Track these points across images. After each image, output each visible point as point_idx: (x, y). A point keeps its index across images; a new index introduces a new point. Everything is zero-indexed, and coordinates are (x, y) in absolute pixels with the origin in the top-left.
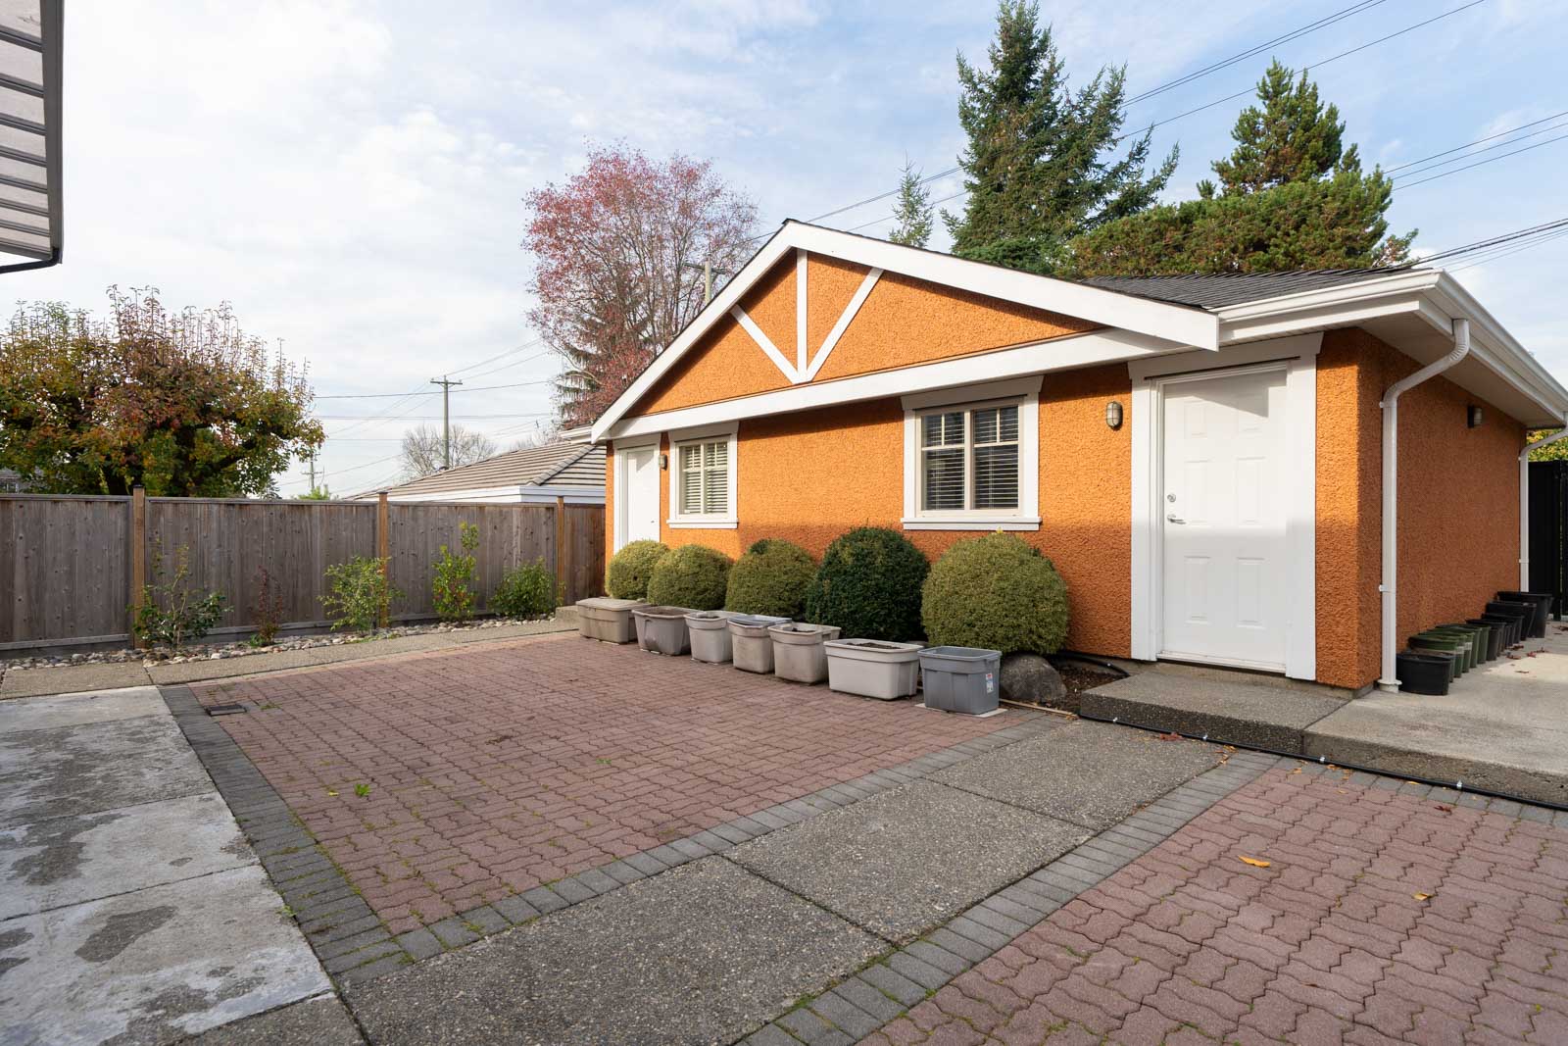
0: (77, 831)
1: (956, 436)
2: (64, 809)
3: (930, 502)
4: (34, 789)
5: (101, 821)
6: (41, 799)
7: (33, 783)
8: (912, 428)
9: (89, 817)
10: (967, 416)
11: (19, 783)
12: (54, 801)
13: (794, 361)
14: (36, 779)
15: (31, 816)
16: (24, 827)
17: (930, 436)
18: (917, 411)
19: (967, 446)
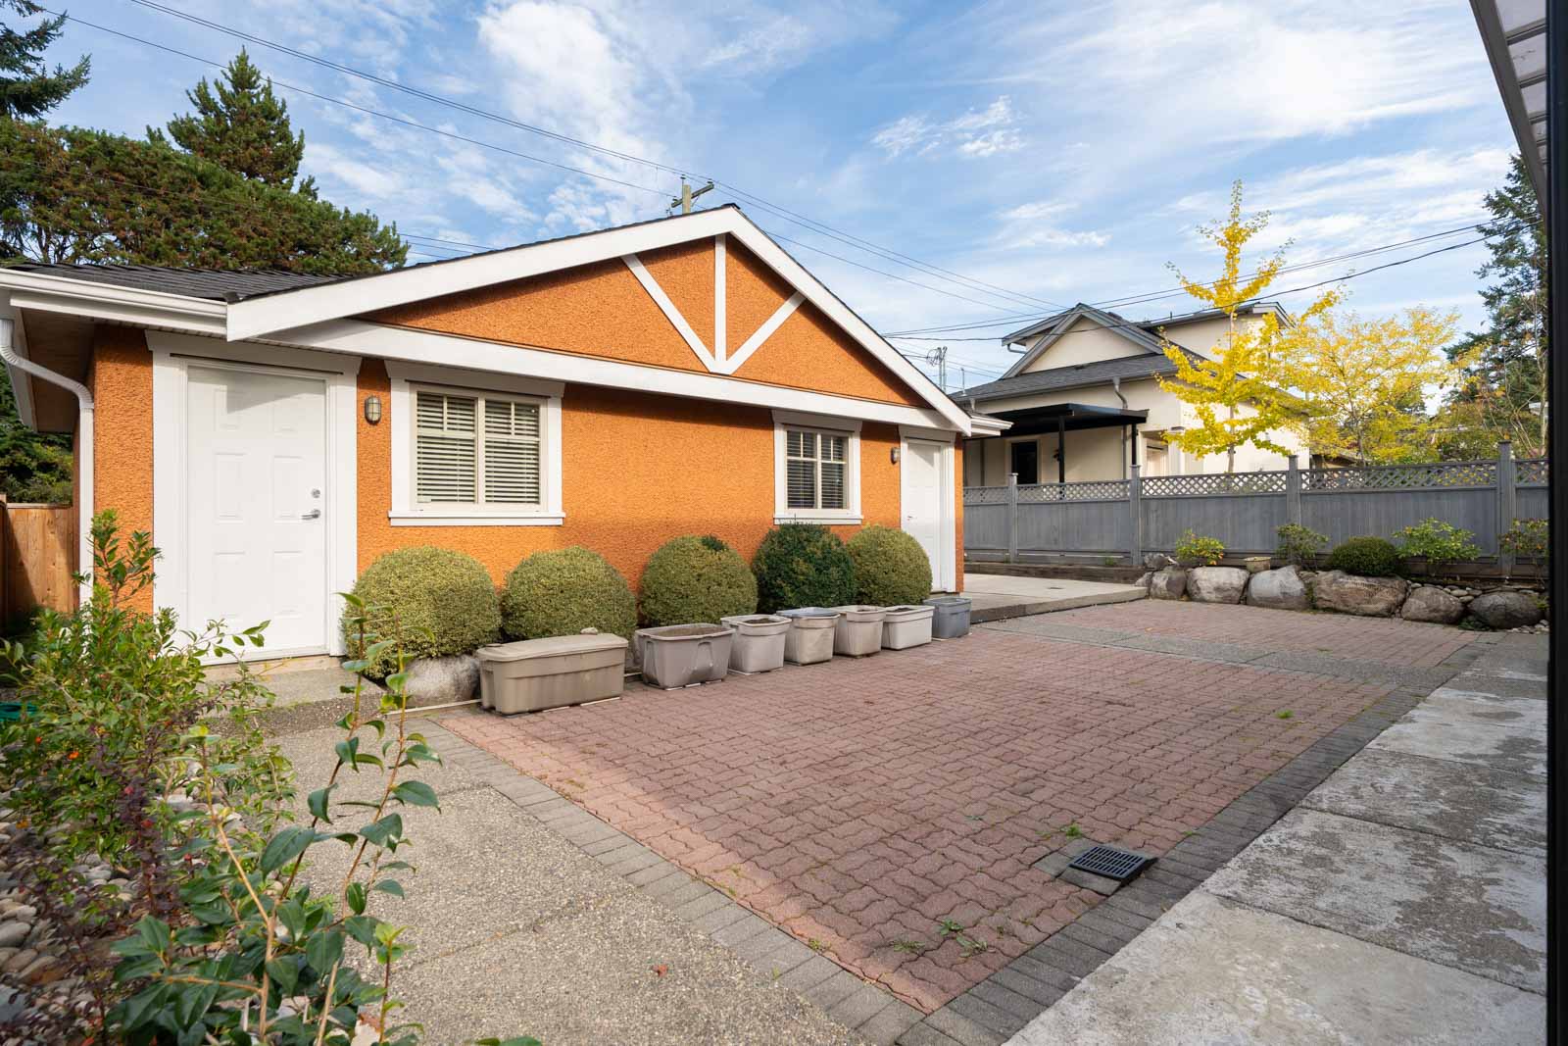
0: (1494, 757)
1: (810, 452)
2: (1494, 776)
3: (793, 502)
4: (1512, 811)
5: (1471, 756)
6: (1510, 793)
7: (1509, 819)
8: (780, 436)
9: (1480, 762)
10: (819, 437)
11: (1526, 827)
12: (1499, 787)
13: (710, 345)
14: (1505, 826)
15: (1525, 780)
16: (1532, 772)
17: (792, 450)
18: (785, 425)
19: (819, 460)
